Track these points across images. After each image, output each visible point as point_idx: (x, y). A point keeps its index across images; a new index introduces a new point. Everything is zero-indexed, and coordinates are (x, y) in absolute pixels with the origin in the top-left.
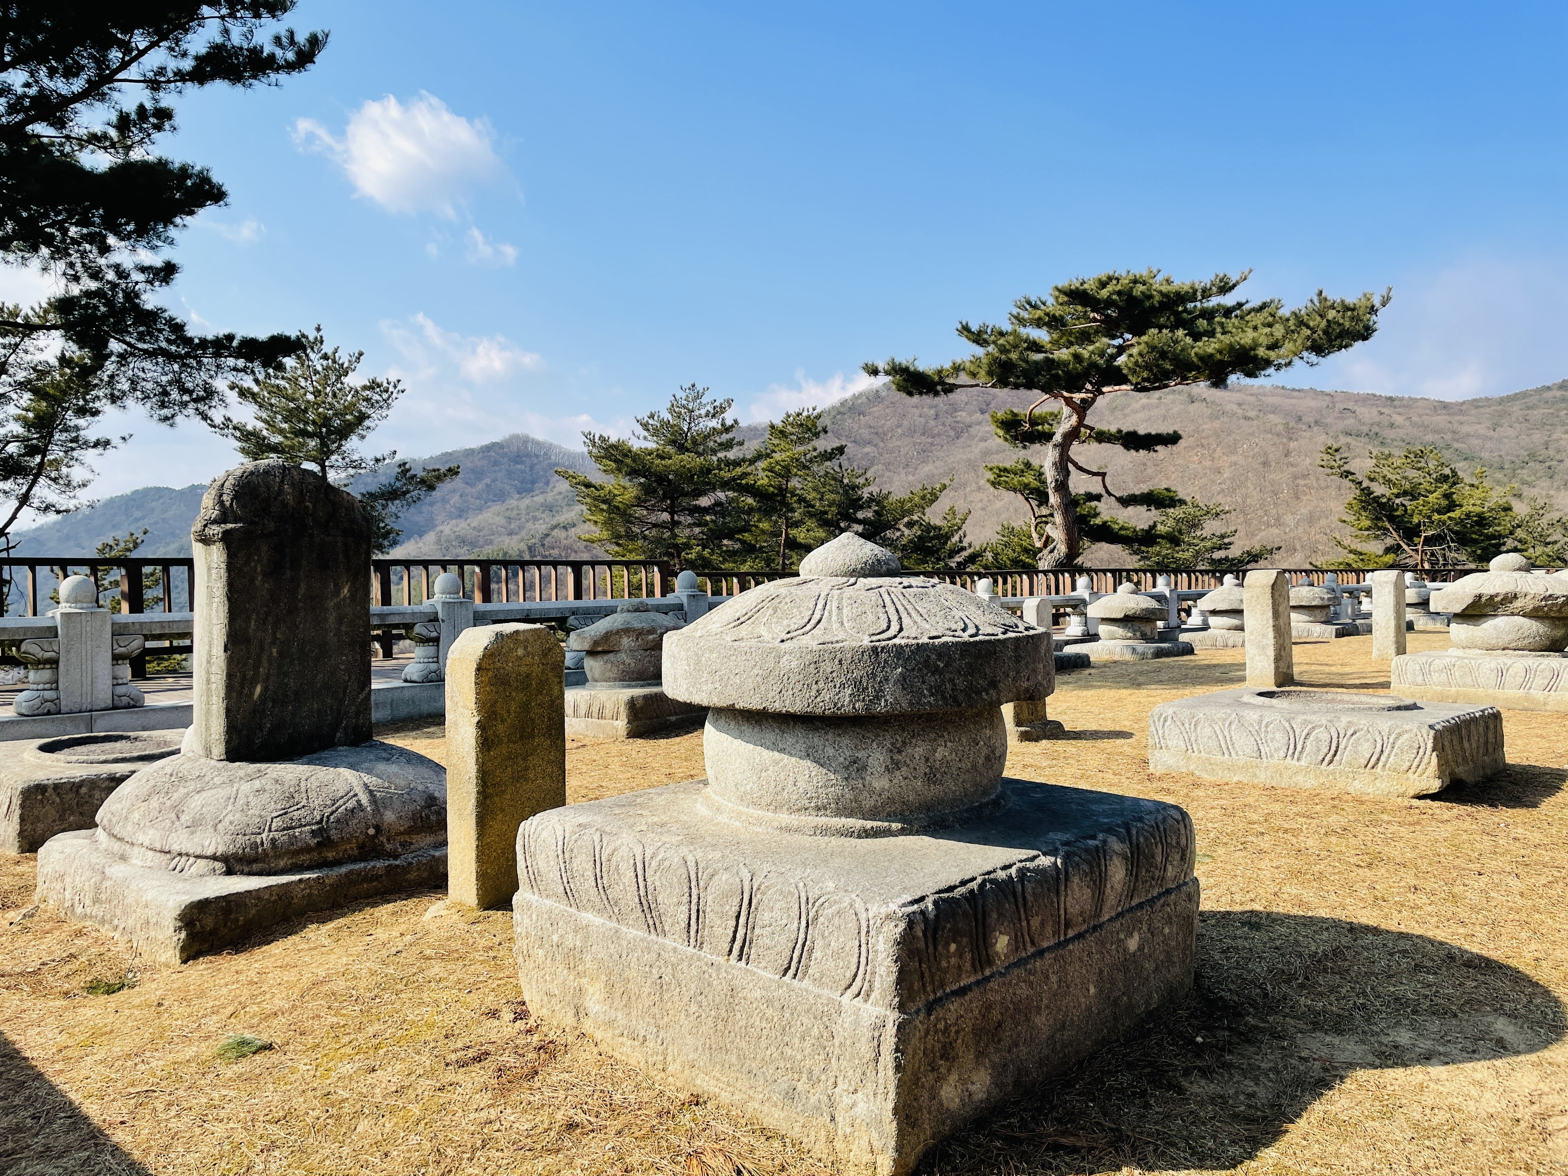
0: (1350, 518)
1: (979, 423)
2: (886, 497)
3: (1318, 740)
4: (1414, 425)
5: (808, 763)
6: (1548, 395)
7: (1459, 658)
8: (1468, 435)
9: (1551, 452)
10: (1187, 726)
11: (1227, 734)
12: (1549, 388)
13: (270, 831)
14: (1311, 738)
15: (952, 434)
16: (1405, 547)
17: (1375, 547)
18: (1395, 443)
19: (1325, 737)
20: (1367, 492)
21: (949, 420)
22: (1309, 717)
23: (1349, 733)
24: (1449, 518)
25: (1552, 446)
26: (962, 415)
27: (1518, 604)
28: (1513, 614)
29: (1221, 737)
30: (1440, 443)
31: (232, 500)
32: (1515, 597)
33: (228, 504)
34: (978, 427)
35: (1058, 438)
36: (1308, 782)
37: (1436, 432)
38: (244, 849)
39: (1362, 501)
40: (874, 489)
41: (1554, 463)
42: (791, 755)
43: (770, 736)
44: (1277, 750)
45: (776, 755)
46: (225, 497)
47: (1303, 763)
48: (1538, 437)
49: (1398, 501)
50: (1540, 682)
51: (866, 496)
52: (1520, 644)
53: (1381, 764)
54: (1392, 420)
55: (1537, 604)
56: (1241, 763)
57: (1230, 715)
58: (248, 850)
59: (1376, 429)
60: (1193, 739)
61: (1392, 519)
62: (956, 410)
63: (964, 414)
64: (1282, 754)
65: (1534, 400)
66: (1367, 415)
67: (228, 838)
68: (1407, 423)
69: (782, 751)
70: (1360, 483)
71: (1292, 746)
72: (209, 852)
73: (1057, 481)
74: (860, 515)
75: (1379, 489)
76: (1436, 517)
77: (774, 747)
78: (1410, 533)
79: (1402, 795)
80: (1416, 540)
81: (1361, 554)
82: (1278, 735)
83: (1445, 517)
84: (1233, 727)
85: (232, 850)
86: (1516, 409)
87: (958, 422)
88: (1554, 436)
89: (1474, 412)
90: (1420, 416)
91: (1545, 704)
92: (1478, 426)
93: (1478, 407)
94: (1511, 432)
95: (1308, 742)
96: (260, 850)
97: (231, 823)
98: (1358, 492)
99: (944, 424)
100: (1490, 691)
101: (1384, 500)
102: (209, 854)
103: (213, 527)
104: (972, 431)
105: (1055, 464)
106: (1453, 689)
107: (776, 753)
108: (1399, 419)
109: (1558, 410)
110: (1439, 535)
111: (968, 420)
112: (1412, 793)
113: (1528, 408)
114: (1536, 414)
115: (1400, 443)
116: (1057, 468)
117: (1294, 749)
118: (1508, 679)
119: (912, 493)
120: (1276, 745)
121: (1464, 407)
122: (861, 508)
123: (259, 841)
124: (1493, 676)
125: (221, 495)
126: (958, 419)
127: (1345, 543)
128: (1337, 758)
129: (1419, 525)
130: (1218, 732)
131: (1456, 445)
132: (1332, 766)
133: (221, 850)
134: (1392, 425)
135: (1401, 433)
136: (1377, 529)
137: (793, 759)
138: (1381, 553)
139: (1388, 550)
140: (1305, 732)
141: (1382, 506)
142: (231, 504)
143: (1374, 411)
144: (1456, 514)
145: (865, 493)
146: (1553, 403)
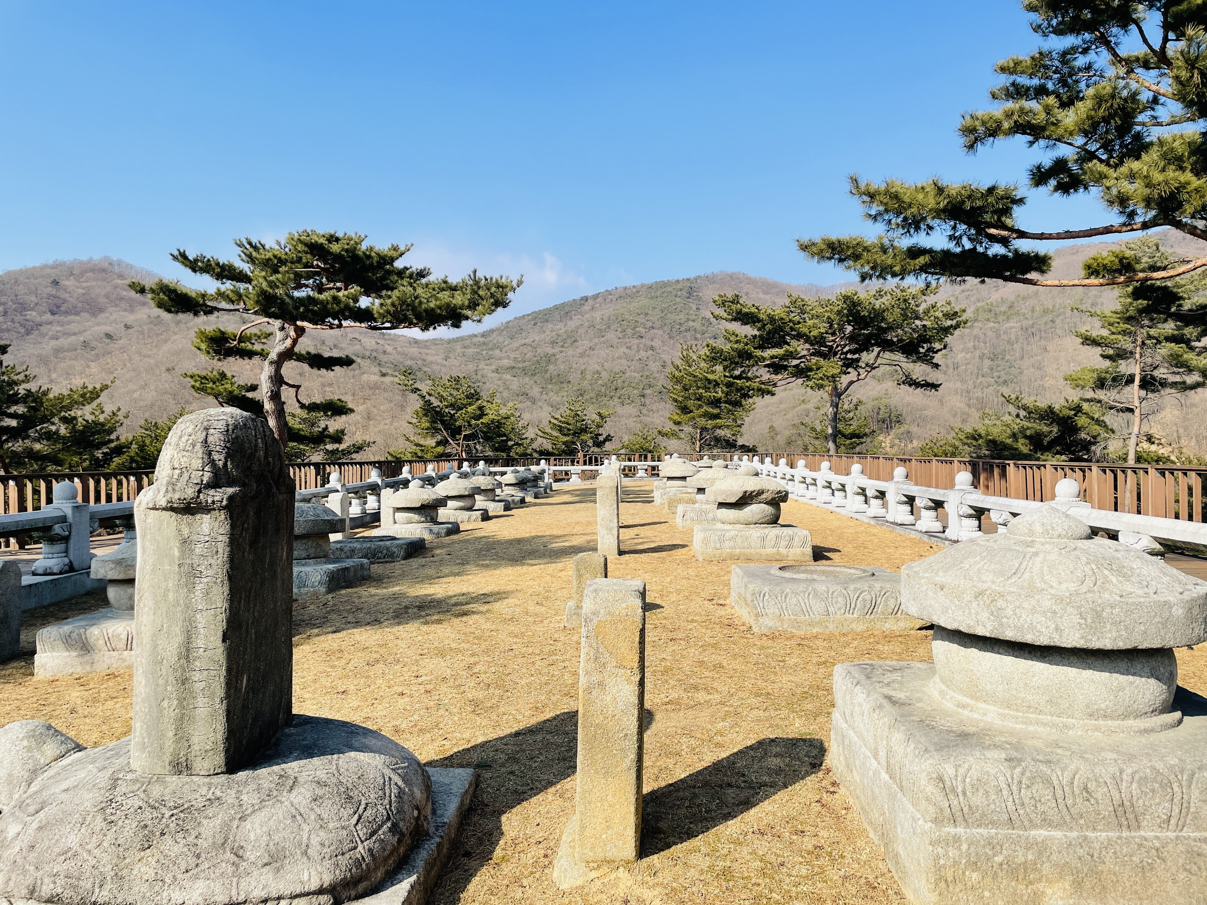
0: (414, 421)
1: (50, 323)
2: (45, 394)
3: (864, 600)
4: (399, 353)
5: (1152, 681)
6: (475, 340)
7: (740, 531)
8: (432, 363)
9: (479, 377)
10: (779, 598)
11: (806, 601)
12: (476, 336)
13: (362, 842)
14: (860, 599)
15: (23, 330)
16: (451, 441)
17: (430, 442)
18: (388, 365)
19: (868, 597)
20: (428, 403)
21: (19, 318)
22: (858, 586)
23: (882, 594)
24: (482, 423)
25: (480, 373)
26: (32, 315)
27: (764, 496)
28: (760, 503)
29: (803, 604)
30: (415, 367)
31: (226, 458)
32: (763, 493)
33: (221, 464)
34: (48, 326)
35: (273, 356)
36: (860, 627)
37: (412, 359)
38: (350, 870)
39: (424, 409)
40: (33, 386)
41: (481, 384)
42: (1141, 677)
43: (1123, 665)
44: (839, 609)
45: (1131, 678)
46: (216, 456)
47: (855, 615)
48: (471, 367)
49: (447, 410)
50: (783, 543)
51: (22, 392)
52: (763, 520)
53: (900, 611)
54: (385, 349)
55: (773, 496)
56: (817, 620)
57: (807, 589)
58: (354, 870)
59: (374, 354)
60: (784, 607)
61: (443, 422)
62: (25, 309)
63: (34, 313)
64: (843, 611)
65: (468, 342)
66: (368, 344)
67: (327, 863)
68: (394, 352)
69: (1134, 674)
70: (424, 397)
71: (848, 606)
72: (314, 885)
73: (272, 391)
74: (13, 409)
75: (436, 403)
76: (473, 422)
77: (1127, 673)
78: (455, 432)
79: (912, 629)
80: (458, 437)
81: (422, 446)
82: (840, 599)
83: (479, 422)
84: (811, 596)
85: (339, 875)
86: (459, 349)
87: (27, 320)
88: (480, 367)
89: (434, 347)
90: (402, 347)
91: (787, 556)
92: (436, 357)
93: (436, 344)
94: (456, 363)
95: (858, 602)
96: (364, 866)
97: (323, 845)
98: (422, 402)
99: (13, 321)
100: (758, 551)
101: (438, 409)
102: (313, 889)
103: (212, 492)
104: (44, 329)
105: (271, 377)
106: (737, 550)
107: (1131, 677)
108: (389, 349)
109: (482, 350)
110: (473, 433)
111: (38, 319)
112: (918, 627)
113: (465, 347)
114: (471, 351)
115: (391, 365)
116: (272, 381)
117: (849, 608)
118: (767, 543)
119: (71, 390)
120: (839, 605)
121: (428, 344)
122: (16, 403)
123: (359, 856)
124: (759, 541)
125: (210, 454)
126: (28, 317)
127: (412, 439)
128: (875, 610)
129: (460, 427)
130: (801, 601)
131: (425, 369)
132: (872, 616)
133: (327, 880)
134: (385, 352)
135: (391, 358)
136: (433, 430)
137: (1143, 679)
138: (434, 445)
139: (439, 444)
140: (856, 596)
141: (437, 413)
142: (225, 465)
143: (373, 342)
144: (484, 420)
145: (21, 390)
146: (479, 346)
